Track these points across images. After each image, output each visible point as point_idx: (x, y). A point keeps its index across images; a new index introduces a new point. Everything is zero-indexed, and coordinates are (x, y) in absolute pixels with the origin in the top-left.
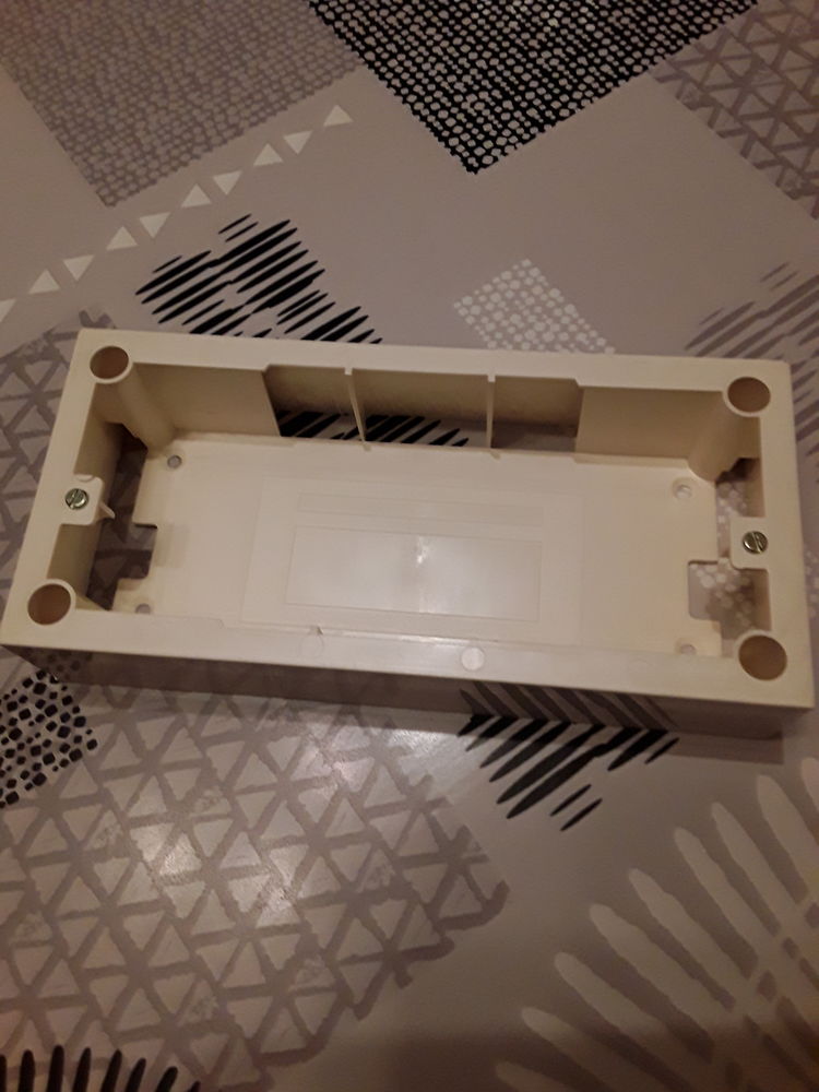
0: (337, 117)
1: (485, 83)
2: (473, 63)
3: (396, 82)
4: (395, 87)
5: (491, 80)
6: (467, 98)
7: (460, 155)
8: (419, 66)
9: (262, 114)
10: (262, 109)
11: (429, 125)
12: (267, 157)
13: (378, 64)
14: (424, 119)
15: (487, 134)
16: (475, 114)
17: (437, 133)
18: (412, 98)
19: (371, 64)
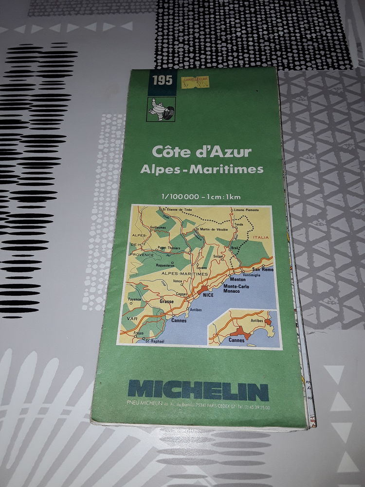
0: (129, 26)
1: (191, 43)
2: (194, 33)
3: (160, 25)
4: (158, 26)
5: (195, 43)
6: (180, 44)
7: (157, 63)
8: (174, 23)
9: (105, 12)
10: (107, 10)
11: (157, 47)
12: (93, 27)
13: (160, 15)
14: (157, 43)
15: (174, 61)
16: (176, 52)
17: (157, 50)
18: (160, 33)
19: (158, 13)
